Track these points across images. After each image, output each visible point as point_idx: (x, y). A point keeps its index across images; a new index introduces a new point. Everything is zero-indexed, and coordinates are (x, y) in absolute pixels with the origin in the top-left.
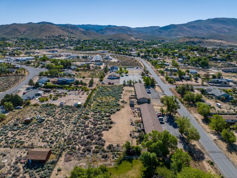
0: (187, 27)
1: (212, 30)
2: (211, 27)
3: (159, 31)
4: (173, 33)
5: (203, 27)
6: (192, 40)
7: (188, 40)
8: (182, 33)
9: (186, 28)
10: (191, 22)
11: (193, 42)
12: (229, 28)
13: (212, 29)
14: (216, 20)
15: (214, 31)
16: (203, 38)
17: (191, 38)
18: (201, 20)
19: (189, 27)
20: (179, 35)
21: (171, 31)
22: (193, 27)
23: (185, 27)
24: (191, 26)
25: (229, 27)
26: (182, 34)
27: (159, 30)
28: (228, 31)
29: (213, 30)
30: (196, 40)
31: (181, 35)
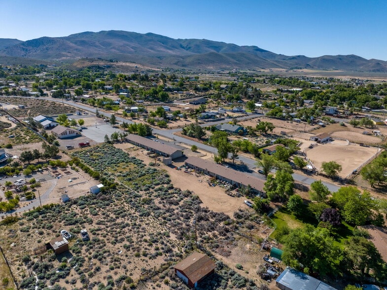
0: (72, 42)
1: (112, 49)
2: (109, 44)
3: (24, 49)
4: (50, 52)
5: (97, 43)
6: (95, 63)
7: (90, 63)
8: (69, 52)
9: (72, 45)
10: (76, 34)
11: (99, 67)
12: (134, 46)
13: (112, 46)
14: (112, 34)
15: (115, 51)
16: (111, 61)
17: (92, 60)
18: (92, 33)
19: (76, 43)
20: (64, 56)
21: (47, 49)
22: (83, 43)
23: (68, 42)
24: (79, 41)
25: (132, 45)
26: (69, 54)
27: (22, 46)
28: (133, 50)
29: (114, 48)
30: (102, 64)
31: (67, 56)
